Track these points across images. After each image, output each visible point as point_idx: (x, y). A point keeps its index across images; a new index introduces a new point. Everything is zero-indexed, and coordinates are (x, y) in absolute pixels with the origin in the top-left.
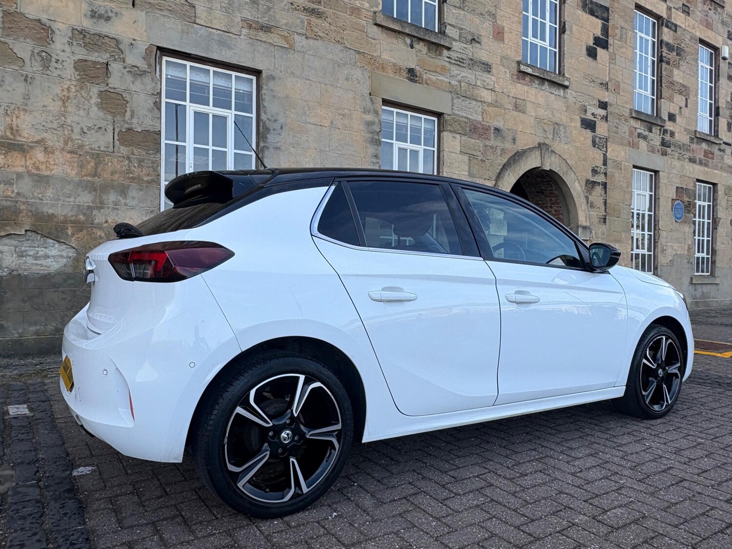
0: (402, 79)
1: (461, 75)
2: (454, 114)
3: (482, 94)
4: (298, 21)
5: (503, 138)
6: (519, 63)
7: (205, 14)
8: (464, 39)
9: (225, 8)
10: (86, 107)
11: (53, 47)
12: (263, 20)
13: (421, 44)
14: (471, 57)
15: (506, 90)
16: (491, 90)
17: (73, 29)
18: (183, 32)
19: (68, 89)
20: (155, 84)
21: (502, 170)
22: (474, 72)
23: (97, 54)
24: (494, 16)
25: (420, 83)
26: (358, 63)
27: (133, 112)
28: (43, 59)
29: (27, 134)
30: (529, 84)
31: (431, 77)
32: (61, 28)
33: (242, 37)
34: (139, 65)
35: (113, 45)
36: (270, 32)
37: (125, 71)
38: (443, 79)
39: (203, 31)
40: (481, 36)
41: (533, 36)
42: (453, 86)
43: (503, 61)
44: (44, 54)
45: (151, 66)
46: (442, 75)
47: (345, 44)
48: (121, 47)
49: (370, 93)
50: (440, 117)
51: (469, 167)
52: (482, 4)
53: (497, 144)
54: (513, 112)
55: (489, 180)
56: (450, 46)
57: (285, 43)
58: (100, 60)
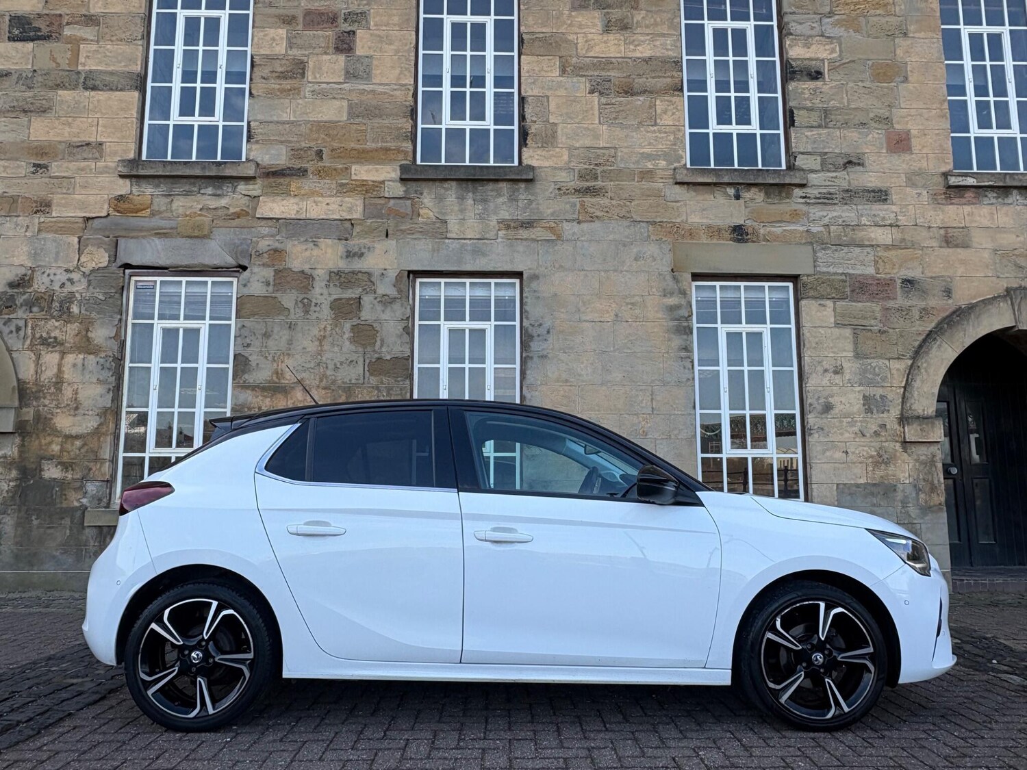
1: (830, 216)
2: (820, 273)
3: (873, 235)
4: (568, 206)
5: (923, 292)
6: (945, 175)
7: (457, 227)
8: (831, 166)
9: (479, 214)
10: (339, 343)
11: (313, 291)
12: (524, 216)
13: (754, 190)
14: (847, 188)
15: (921, 221)
16: (891, 225)
17: (331, 272)
18: (434, 250)
19: (325, 329)
20: (404, 309)
21: (924, 341)
22: (854, 206)
23: (350, 291)
24: (888, 120)
25: (754, 242)
26: (652, 237)
27: (382, 341)
28: (304, 305)
29: (289, 378)
30: (974, 201)
31: (773, 229)
32: (320, 273)
33: (499, 240)
34: (388, 293)
35: (366, 279)
36: (533, 227)
37: (376, 302)
38: (795, 228)
39: (455, 245)
40: (864, 154)
41: (980, 127)
42: (814, 235)
43: (912, 178)
44: (306, 300)
45: (401, 291)
46: (794, 223)
47: (632, 217)
48: (373, 279)
49: (672, 270)
50: (797, 281)
51: (856, 344)
52: (862, 109)
53: (910, 303)
54: (942, 249)
55: (899, 358)
56: (805, 182)
57: (551, 235)
58: (353, 296)
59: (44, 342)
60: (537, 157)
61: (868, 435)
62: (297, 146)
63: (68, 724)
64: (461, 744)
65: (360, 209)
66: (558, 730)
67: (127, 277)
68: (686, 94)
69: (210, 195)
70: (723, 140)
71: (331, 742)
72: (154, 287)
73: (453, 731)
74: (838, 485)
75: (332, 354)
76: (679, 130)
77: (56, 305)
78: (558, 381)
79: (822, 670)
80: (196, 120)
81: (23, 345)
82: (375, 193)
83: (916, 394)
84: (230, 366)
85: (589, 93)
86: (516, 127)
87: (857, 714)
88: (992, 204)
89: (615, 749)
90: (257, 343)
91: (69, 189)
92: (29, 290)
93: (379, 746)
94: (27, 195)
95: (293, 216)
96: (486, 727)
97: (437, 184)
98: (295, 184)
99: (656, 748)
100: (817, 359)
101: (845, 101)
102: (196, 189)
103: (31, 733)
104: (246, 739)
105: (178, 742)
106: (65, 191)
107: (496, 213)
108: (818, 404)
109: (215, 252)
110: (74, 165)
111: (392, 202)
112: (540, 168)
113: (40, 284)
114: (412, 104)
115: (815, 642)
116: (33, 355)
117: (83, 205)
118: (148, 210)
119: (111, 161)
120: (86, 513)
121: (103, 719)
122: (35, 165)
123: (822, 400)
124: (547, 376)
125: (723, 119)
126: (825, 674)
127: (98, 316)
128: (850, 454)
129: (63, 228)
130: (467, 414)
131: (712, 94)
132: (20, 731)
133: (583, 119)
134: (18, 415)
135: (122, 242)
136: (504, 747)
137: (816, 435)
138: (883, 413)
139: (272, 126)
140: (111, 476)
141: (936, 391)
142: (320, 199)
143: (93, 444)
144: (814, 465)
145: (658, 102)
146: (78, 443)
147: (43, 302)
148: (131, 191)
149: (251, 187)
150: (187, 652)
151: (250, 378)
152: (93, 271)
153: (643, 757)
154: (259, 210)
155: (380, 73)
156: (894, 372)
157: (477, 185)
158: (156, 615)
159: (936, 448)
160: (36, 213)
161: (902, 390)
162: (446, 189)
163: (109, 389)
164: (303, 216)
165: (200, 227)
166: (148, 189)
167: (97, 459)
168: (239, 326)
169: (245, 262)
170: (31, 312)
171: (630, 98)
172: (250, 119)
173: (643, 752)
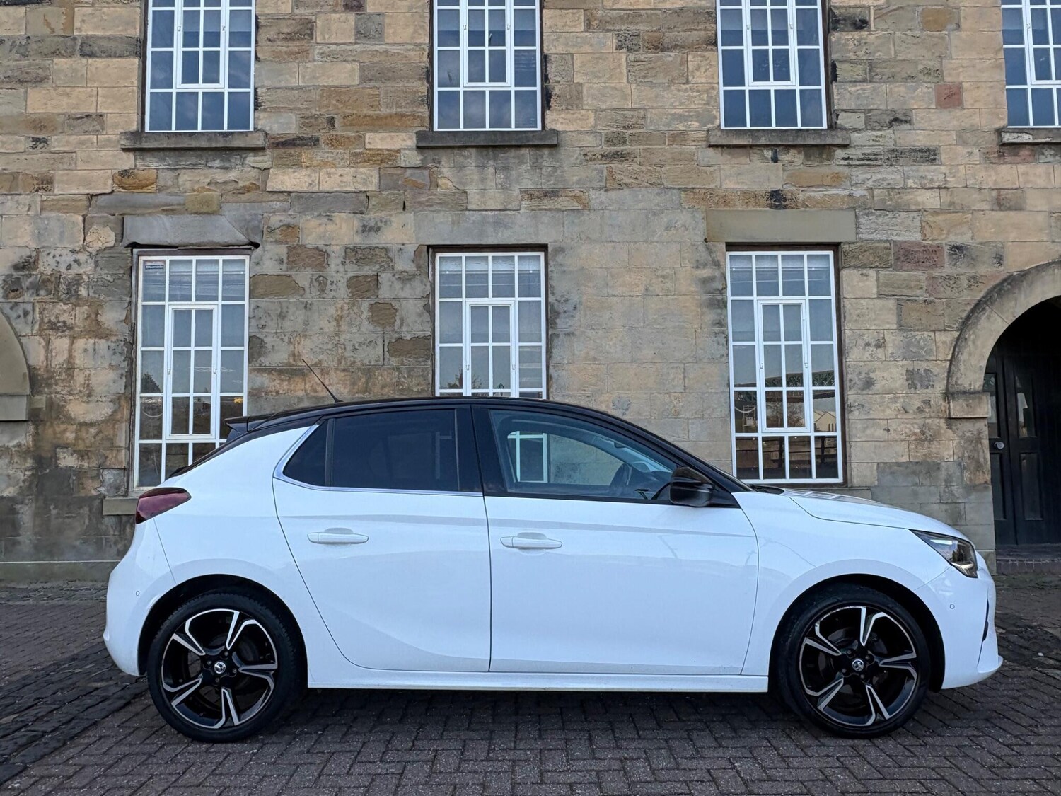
0: (758, 209)
1: (874, 179)
2: (862, 240)
3: (919, 199)
5: (973, 259)
6: (999, 132)
7: (477, 197)
8: (875, 124)
9: (501, 184)
10: (358, 323)
11: (328, 269)
12: (549, 185)
13: (792, 152)
14: (893, 147)
15: (971, 182)
16: (939, 188)
17: (346, 248)
18: (453, 223)
19: (342, 308)
20: (423, 286)
21: (972, 311)
22: (900, 168)
23: (367, 268)
24: (938, 72)
25: (792, 208)
26: (684, 205)
27: (402, 320)
28: (320, 284)
29: (308, 358)
30: (1030, 160)
31: (812, 194)
32: (336, 250)
33: (523, 211)
34: (408, 269)
35: (383, 255)
36: (558, 197)
37: (394, 279)
38: (836, 192)
39: (475, 217)
40: (911, 110)
41: (1038, 78)
42: (856, 200)
43: (963, 137)
44: (321, 279)
45: (420, 267)
46: (835, 186)
47: (663, 184)
48: (391, 254)
49: (705, 240)
50: (838, 249)
51: (899, 316)
52: (910, 61)
53: (959, 270)
54: (993, 213)
55: (945, 330)
56: (847, 142)
57: (577, 204)
58: (371, 273)
59: (53, 326)
60: (560, 120)
61: (911, 411)
62: (308, 113)
63: (93, 734)
64: (491, 755)
65: (375, 180)
66: (590, 739)
67: (135, 256)
68: (720, 47)
69: (217, 168)
70: (760, 97)
71: (358, 754)
72: (163, 267)
73: (482, 739)
74: (878, 463)
75: (349, 335)
76: (713, 88)
77: (63, 287)
78: (586, 359)
79: (862, 676)
80: (201, 88)
81: (32, 330)
82: (390, 163)
83: (962, 368)
84: (245, 348)
85: (616, 49)
86: (538, 88)
87: (898, 721)
88: (1049, 162)
89: (648, 760)
90: (272, 325)
91: (70, 164)
92: (35, 273)
93: (407, 757)
94: (28, 172)
95: (305, 189)
96: (516, 735)
97: (456, 151)
98: (306, 154)
99: (691, 758)
100: (858, 332)
101: (893, 53)
102: (202, 162)
103: (57, 745)
104: (272, 750)
105: (204, 754)
106: (66, 167)
107: (518, 182)
108: (859, 379)
109: (225, 229)
110: (74, 139)
111: (409, 172)
112: (565, 132)
113: (46, 266)
114: (428, 65)
115: (855, 648)
116: (42, 340)
117: (86, 182)
118: (154, 186)
119: (113, 134)
120: (104, 502)
121: (129, 727)
122: (35, 140)
123: (863, 375)
124: (574, 355)
125: (761, 75)
126: (866, 679)
127: (108, 299)
128: (892, 431)
129: (66, 206)
130: (492, 412)
131: (748, 48)
132: (46, 743)
133: (610, 78)
134: (30, 403)
135: (128, 220)
136: (534, 759)
137: (856, 413)
138: (927, 388)
139: (280, 93)
140: (128, 463)
141: (984, 364)
142: (333, 170)
143: (108, 431)
144: (853, 444)
145: (690, 58)
146: (93, 431)
147: (49, 284)
148: (136, 165)
149: (260, 158)
150: (210, 663)
151: (266, 361)
152: (100, 251)
153: (678, 769)
154: (269, 184)
155: (393, 33)
156: (940, 344)
157: (498, 151)
158: (178, 626)
159: (983, 424)
160: (37, 191)
161: (948, 363)
162: (466, 158)
163: (122, 375)
164: (315, 189)
165: (207, 202)
166: (153, 163)
167: (113, 447)
168: (253, 306)
169: (257, 240)
170: (38, 295)
171: (661, 54)
172: (257, 85)
173: (677, 763)
